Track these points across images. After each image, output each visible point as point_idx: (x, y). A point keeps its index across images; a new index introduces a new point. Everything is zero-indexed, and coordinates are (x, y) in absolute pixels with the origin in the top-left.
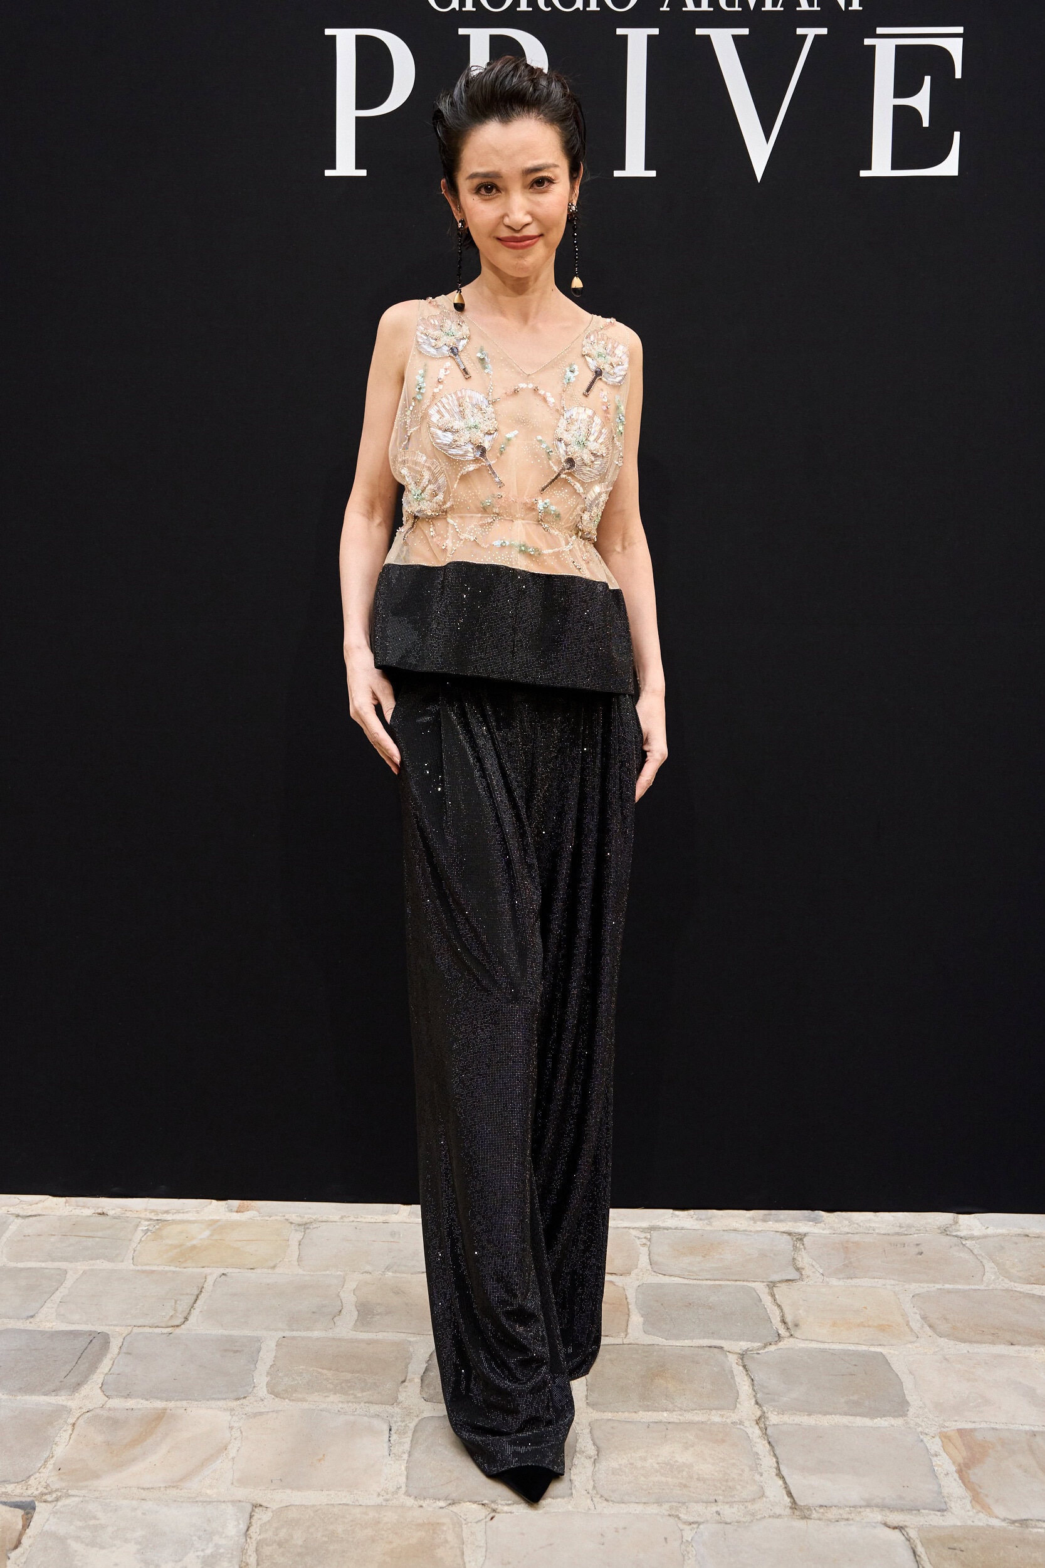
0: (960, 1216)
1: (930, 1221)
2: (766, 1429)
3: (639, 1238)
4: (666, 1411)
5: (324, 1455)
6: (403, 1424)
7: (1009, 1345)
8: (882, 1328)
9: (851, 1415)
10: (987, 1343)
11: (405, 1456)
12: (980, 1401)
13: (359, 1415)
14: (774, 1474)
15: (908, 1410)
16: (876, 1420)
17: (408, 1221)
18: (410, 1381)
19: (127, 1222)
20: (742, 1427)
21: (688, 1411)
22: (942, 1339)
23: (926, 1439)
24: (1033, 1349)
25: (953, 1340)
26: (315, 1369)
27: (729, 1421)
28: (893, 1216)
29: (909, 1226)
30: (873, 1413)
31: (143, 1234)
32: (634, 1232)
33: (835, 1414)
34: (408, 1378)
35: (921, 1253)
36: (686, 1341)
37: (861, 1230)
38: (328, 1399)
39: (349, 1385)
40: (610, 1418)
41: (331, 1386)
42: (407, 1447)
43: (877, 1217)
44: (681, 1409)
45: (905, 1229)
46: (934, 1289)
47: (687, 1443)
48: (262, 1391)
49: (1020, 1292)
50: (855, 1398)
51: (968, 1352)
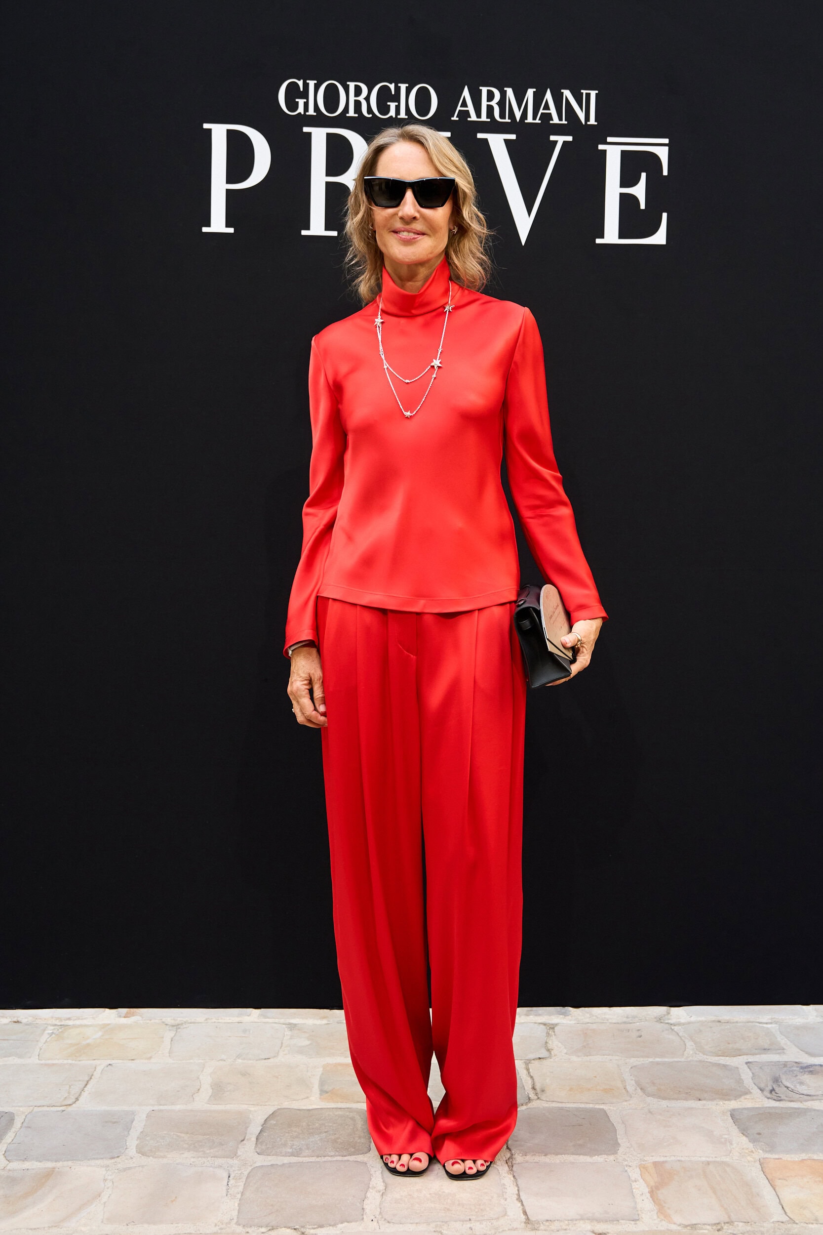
0: (672, 1009)
1: (649, 1013)
2: (512, 1166)
5: (176, 1197)
6: (240, 1172)
7: (697, 1100)
8: (606, 1091)
9: (577, 1155)
10: (681, 1099)
11: (239, 1196)
12: (672, 1141)
13: (206, 1166)
14: (515, 1199)
15: (618, 1150)
16: (594, 1158)
17: (258, 1021)
18: (249, 1139)
19: (36, 1027)
22: (649, 1098)
23: (629, 1170)
24: (715, 1102)
25: (657, 1098)
26: (175, 1133)
28: (621, 1010)
29: (634, 1017)
30: (593, 1153)
31: (49, 1036)
33: (565, 1154)
34: (247, 1138)
35: (640, 1036)
37: (598, 1020)
38: (183, 1156)
39: (201, 1144)
42: (241, 1189)
43: (610, 1011)
45: (630, 1019)
46: (647, 1062)
48: (132, 1151)
49: (710, 1062)
50: (581, 1142)
51: (667, 1106)
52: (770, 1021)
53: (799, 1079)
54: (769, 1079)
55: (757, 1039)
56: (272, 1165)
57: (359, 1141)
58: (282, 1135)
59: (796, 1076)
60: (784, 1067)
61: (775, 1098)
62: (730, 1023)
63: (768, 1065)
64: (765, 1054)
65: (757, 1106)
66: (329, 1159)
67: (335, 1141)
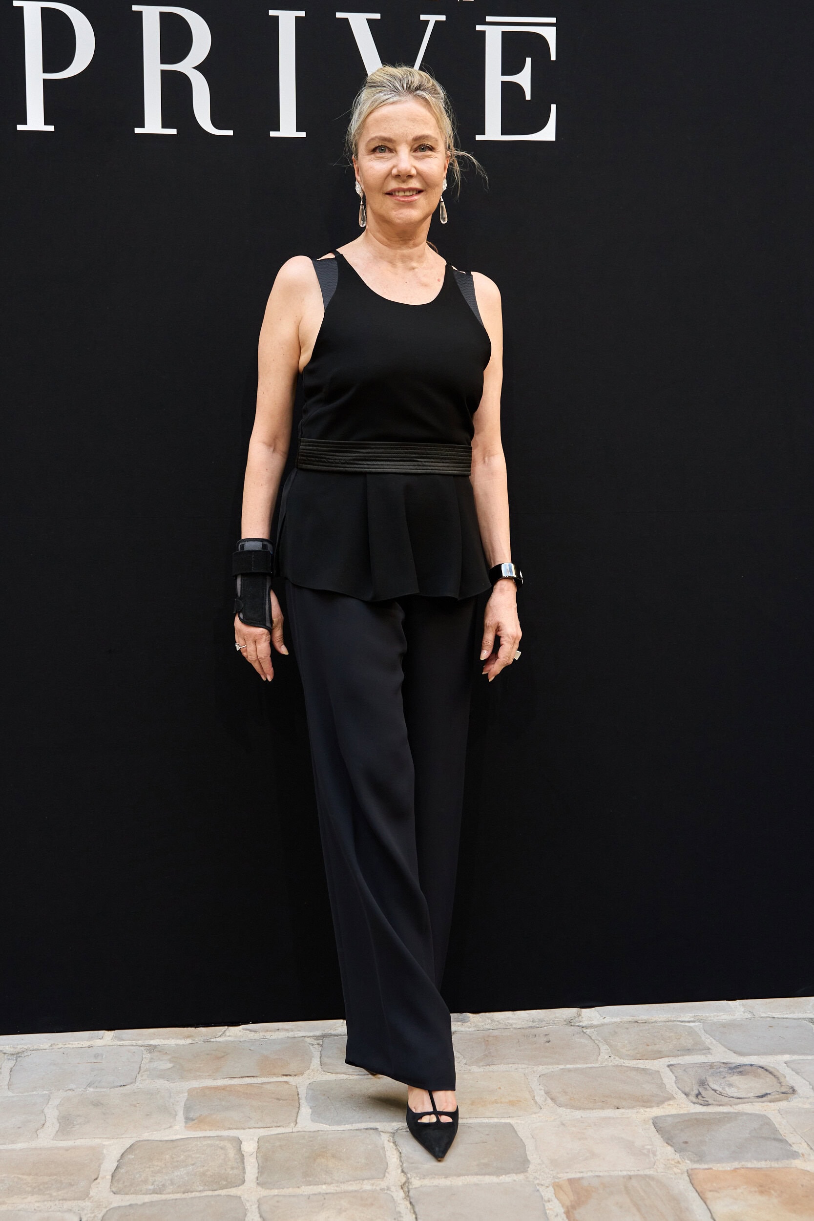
0: (583, 1010)
1: (558, 1015)
2: (409, 1192)
3: (313, 1045)
4: (325, 1184)
6: (93, 1215)
7: (615, 1109)
8: (512, 1103)
9: (482, 1175)
10: (597, 1109)
12: (588, 1155)
13: (53, 1211)
15: (528, 1167)
16: (501, 1177)
17: (112, 1044)
18: (103, 1178)
20: (389, 1192)
21: (344, 1183)
22: (561, 1108)
23: (541, 1189)
24: (635, 1110)
25: (570, 1108)
26: (16, 1175)
27: (378, 1188)
28: (528, 1014)
29: (541, 1021)
30: (499, 1172)
32: (308, 1040)
33: (468, 1175)
34: (100, 1176)
35: (549, 1042)
36: (347, 1125)
37: (500, 1026)
38: (26, 1201)
39: (46, 1186)
40: (276, 1194)
41: (30, 1189)
43: (515, 1015)
44: (338, 1182)
45: (537, 1023)
46: (557, 1069)
47: (341, 1209)
49: (628, 1067)
50: (485, 1161)
51: (582, 1117)
52: (692, 1019)
53: (728, 1081)
54: (694, 1082)
55: (679, 1039)
56: (130, 1205)
57: (231, 1172)
58: (142, 1170)
59: (725, 1077)
60: (710, 1069)
61: (702, 1102)
62: (649, 1023)
63: (693, 1067)
64: (689, 1055)
65: (682, 1112)
66: (198, 1194)
67: (203, 1174)
